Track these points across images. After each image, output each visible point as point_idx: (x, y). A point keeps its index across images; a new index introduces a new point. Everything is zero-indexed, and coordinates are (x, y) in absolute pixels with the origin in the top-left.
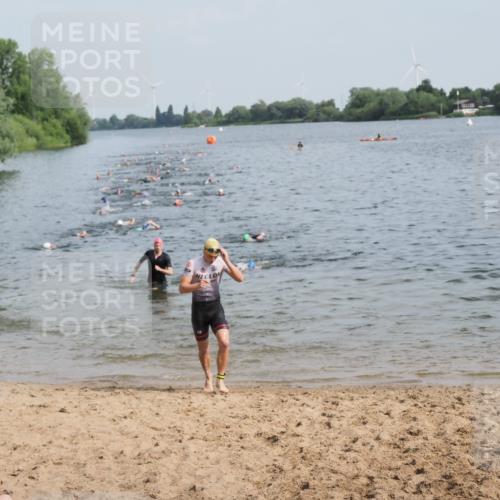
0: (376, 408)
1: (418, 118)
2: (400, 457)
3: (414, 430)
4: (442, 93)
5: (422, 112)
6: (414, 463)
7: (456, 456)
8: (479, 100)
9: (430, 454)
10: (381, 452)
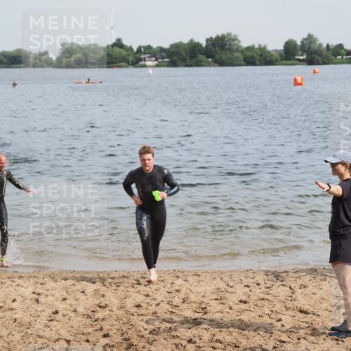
0: (74, 288)
1: (112, 67)
2: (92, 325)
3: (103, 304)
4: (131, 49)
5: (115, 63)
6: (101, 329)
7: (133, 324)
8: (159, 56)
9: (114, 322)
10: (77, 321)
